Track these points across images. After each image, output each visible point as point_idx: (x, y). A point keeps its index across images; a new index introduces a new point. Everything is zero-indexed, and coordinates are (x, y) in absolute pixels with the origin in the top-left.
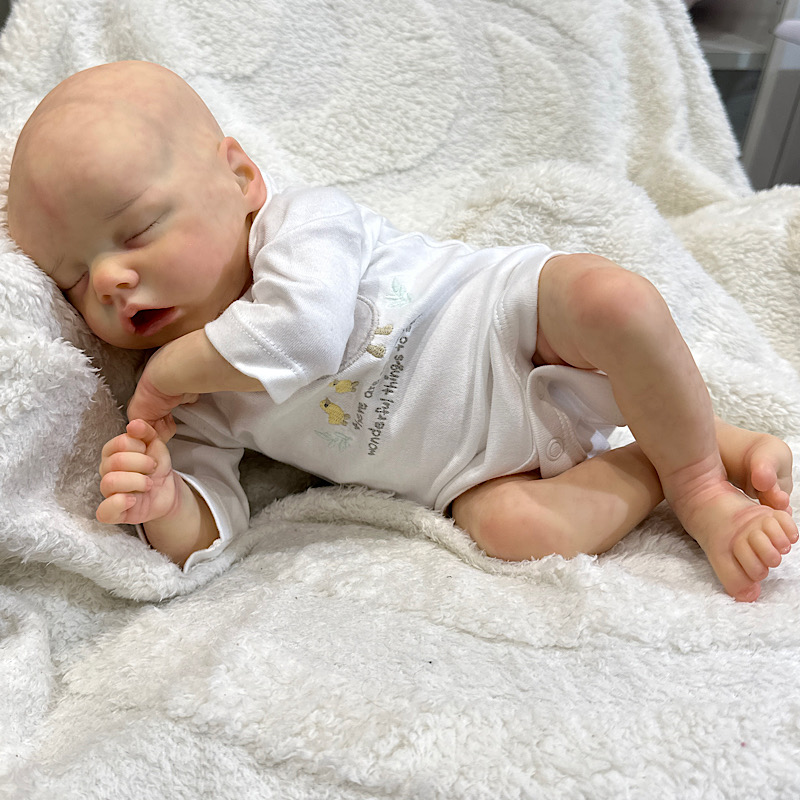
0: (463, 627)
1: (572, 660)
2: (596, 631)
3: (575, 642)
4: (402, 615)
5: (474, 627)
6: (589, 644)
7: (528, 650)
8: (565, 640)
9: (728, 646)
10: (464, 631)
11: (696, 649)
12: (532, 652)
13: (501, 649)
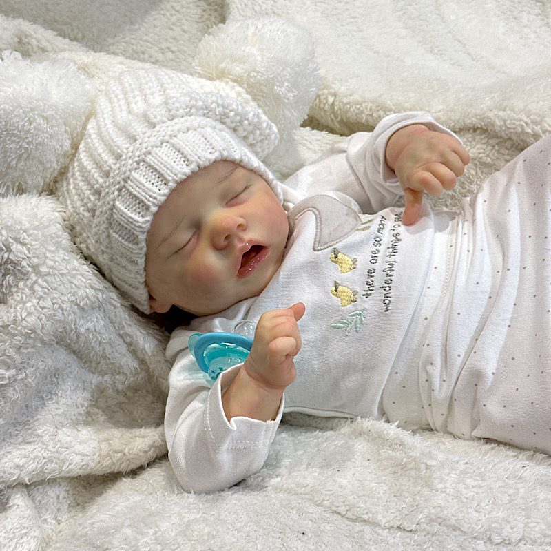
0: (334, 509)
1: (408, 540)
2: (431, 520)
3: (413, 527)
4: (293, 497)
5: (343, 509)
6: (424, 530)
7: (377, 529)
8: (406, 524)
9: (534, 542)
10: (335, 512)
11: (507, 542)
12: (380, 531)
13: (358, 527)
